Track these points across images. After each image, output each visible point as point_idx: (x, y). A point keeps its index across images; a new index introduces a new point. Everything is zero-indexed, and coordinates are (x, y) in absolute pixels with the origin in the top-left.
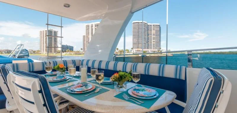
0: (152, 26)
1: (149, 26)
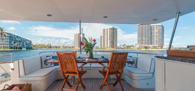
0: (155, 26)
1: (152, 26)
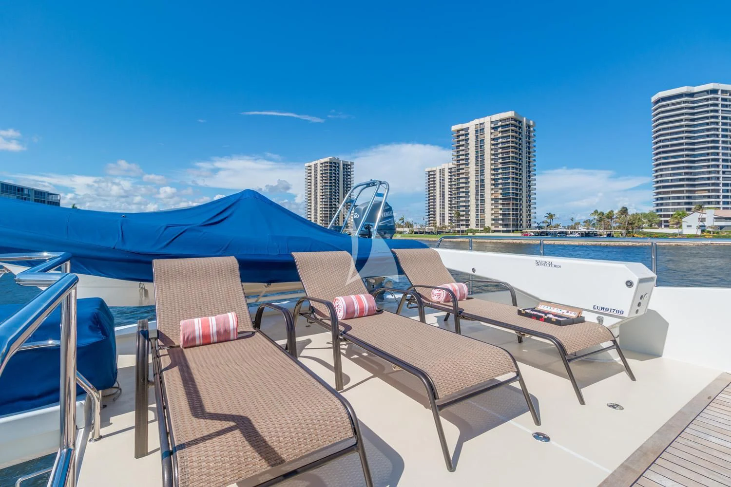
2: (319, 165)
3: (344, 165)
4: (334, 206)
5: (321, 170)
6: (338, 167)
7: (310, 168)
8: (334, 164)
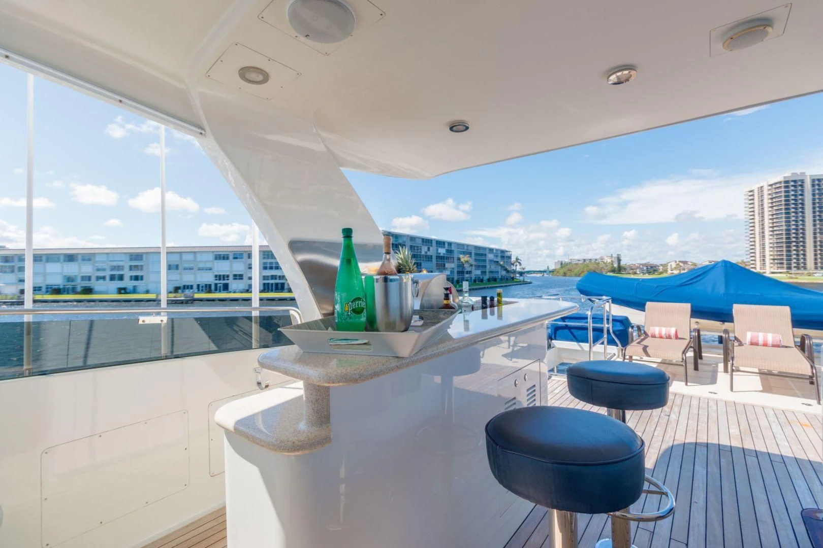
2: (766, 189)
3: (813, 181)
4: (794, 240)
5: (769, 194)
6: (800, 185)
7: (751, 193)
8: (792, 183)
